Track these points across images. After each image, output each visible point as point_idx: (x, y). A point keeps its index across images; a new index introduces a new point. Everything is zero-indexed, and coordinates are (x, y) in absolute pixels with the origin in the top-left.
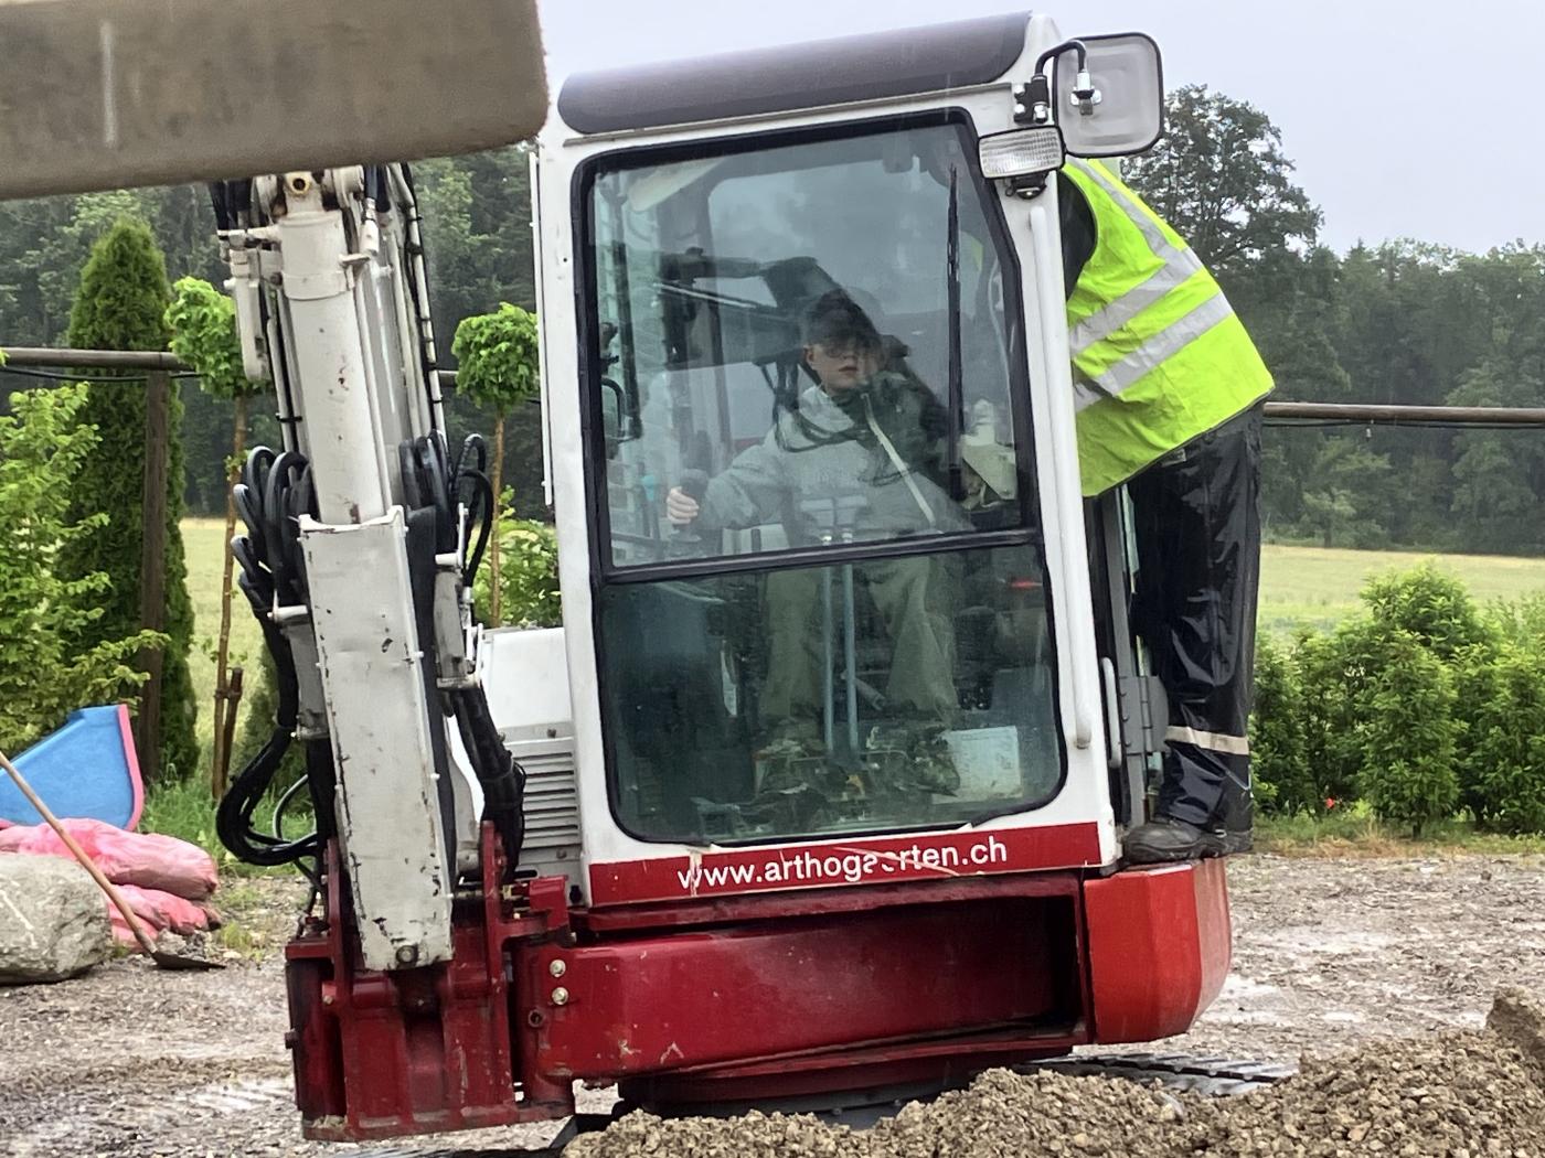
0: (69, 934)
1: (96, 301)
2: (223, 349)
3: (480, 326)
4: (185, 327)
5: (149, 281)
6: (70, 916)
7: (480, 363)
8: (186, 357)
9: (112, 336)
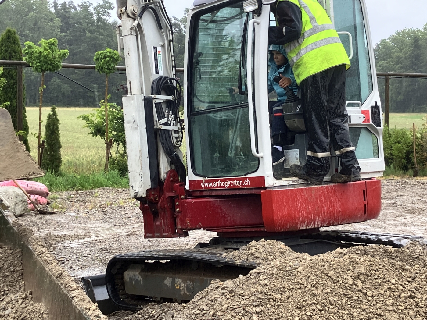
0: (18, 206)
1: (2, 48)
2: (38, 60)
3: (101, 53)
4: (27, 54)
5: (15, 42)
6: (18, 201)
7: (101, 63)
8: (28, 62)
9: (7, 56)
